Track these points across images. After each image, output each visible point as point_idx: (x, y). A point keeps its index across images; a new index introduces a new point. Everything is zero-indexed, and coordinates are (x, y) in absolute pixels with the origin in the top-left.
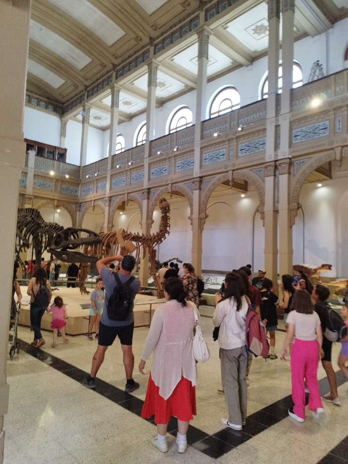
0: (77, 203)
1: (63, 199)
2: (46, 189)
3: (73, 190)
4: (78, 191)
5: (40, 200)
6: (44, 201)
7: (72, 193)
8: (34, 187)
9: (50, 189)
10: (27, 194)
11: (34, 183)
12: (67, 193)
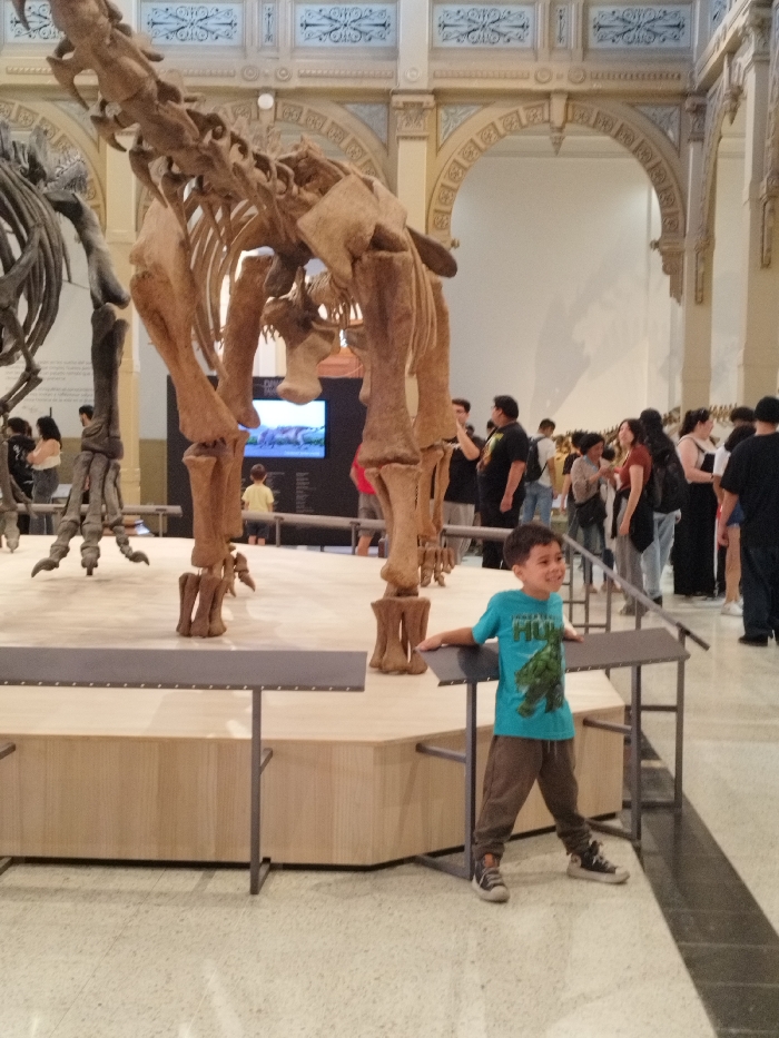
0: (684, 95)
1: (596, 86)
2: (501, 43)
3: (658, 27)
4: (687, 22)
5: (474, 109)
6: (493, 114)
7: (656, 44)
8: (439, 43)
9: (528, 43)
10: (403, 85)
11: (436, 23)
12: (625, 46)
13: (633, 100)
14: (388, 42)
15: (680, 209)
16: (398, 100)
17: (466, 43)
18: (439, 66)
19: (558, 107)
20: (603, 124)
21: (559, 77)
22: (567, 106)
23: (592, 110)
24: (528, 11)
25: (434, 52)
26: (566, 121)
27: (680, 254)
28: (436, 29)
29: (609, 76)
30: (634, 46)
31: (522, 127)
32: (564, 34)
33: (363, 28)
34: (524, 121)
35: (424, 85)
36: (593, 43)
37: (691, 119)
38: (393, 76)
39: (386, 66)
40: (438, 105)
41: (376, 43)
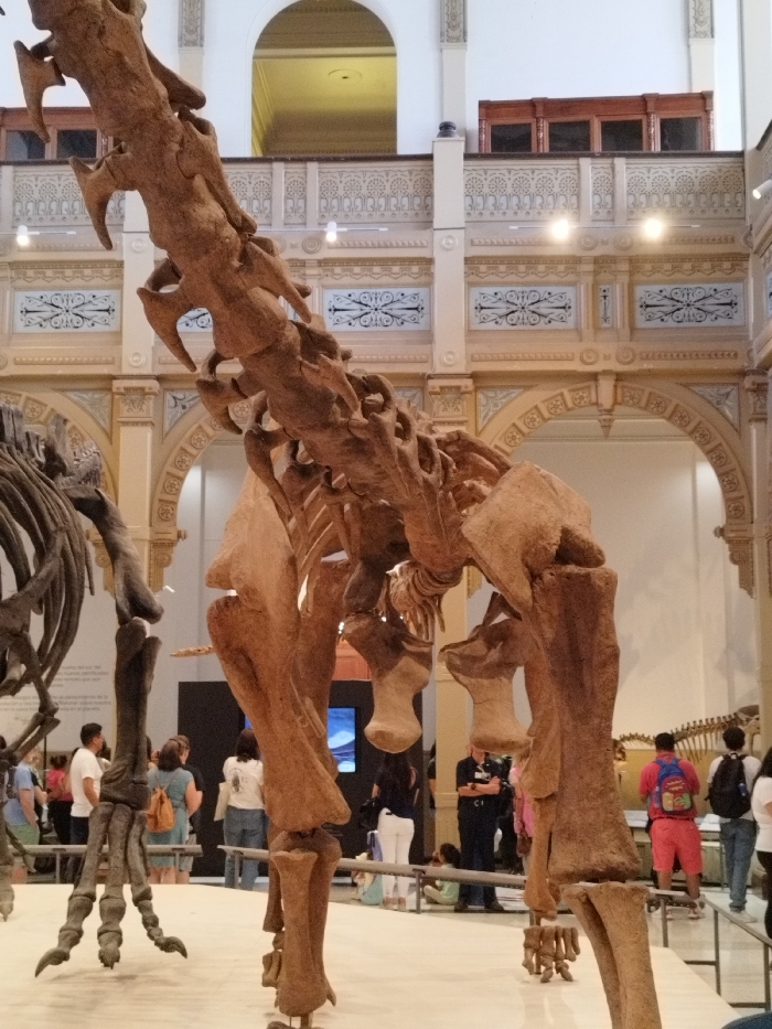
0: (743, 374)
1: (646, 366)
2: (542, 324)
3: (709, 305)
4: (740, 300)
5: (515, 392)
6: (537, 396)
7: (708, 322)
8: (476, 326)
9: (571, 322)
10: (439, 370)
11: (473, 305)
12: (675, 325)
13: (687, 379)
14: (422, 325)
15: (744, 492)
16: (434, 384)
17: (504, 325)
18: (476, 348)
19: (606, 388)
20: (655, 406)
21: (607, 358)
22: (615, 386)
23: (643, 391)
24: (570, 292)
25: (471, 334)
26: (616, 402)
27: (748, 541)
28: (473, 311)
29: (660, 356)
30: (685, 324)
31: (569, 410)
32: (609, 314)
33: (394, 312)
34: (570, 405)
35: (461, 369)
36: (641, 322)
37: (751, 398)
38: (428, 360)
39: (419, 350)
40: (477, 389)
41: (409, 326)
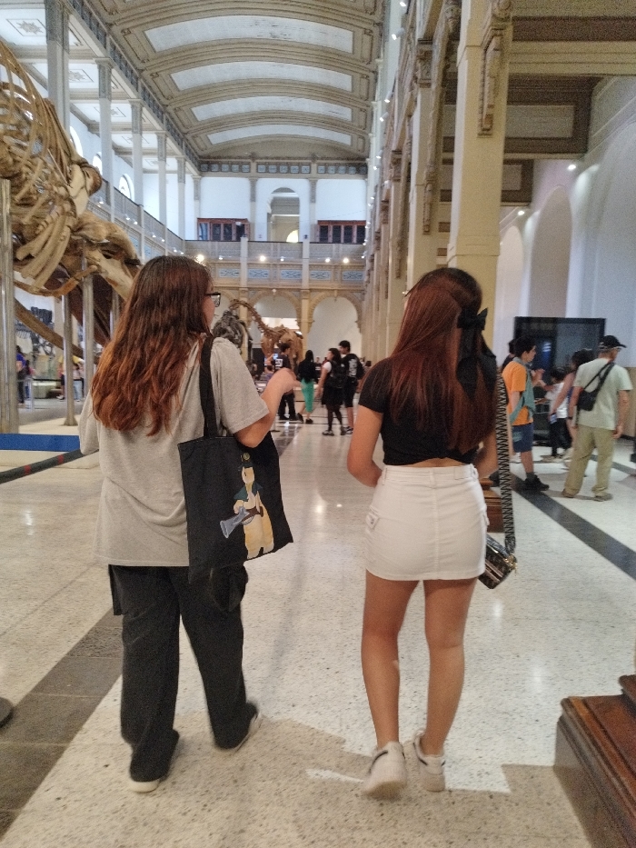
1: (343, 288)
2: (324, 279)
3: (357, 276)
6: (323, 293)
7: (356, 279)
9: (329, 278)
10: (303, 288)
13: (352, 291)
14: (300, 278)
15: (361, 314)
16: (302, 291)
17: (316, 279)
18: (311, 283)
20: (345, 296)
21: (336, 287)
22: (337, 292)
23: (343, 293)
24: (329, 272)
25: (310, 280)
26: (337, 295)
27: (361, 324)
28: (310, 276)
29: (347, 286)
30: (351, 280)
32: (337, 277)
33: (295, 275)
34: (328, 295)
35: (307, 288)
36: (343, 279)
37: (362, 296)
38: (301, 286)
39: (299, 284)
40: (311, 292)
41: (297, 279)
